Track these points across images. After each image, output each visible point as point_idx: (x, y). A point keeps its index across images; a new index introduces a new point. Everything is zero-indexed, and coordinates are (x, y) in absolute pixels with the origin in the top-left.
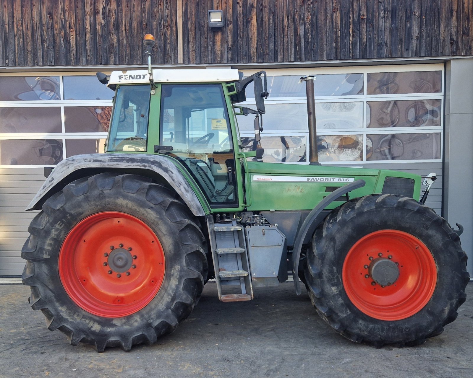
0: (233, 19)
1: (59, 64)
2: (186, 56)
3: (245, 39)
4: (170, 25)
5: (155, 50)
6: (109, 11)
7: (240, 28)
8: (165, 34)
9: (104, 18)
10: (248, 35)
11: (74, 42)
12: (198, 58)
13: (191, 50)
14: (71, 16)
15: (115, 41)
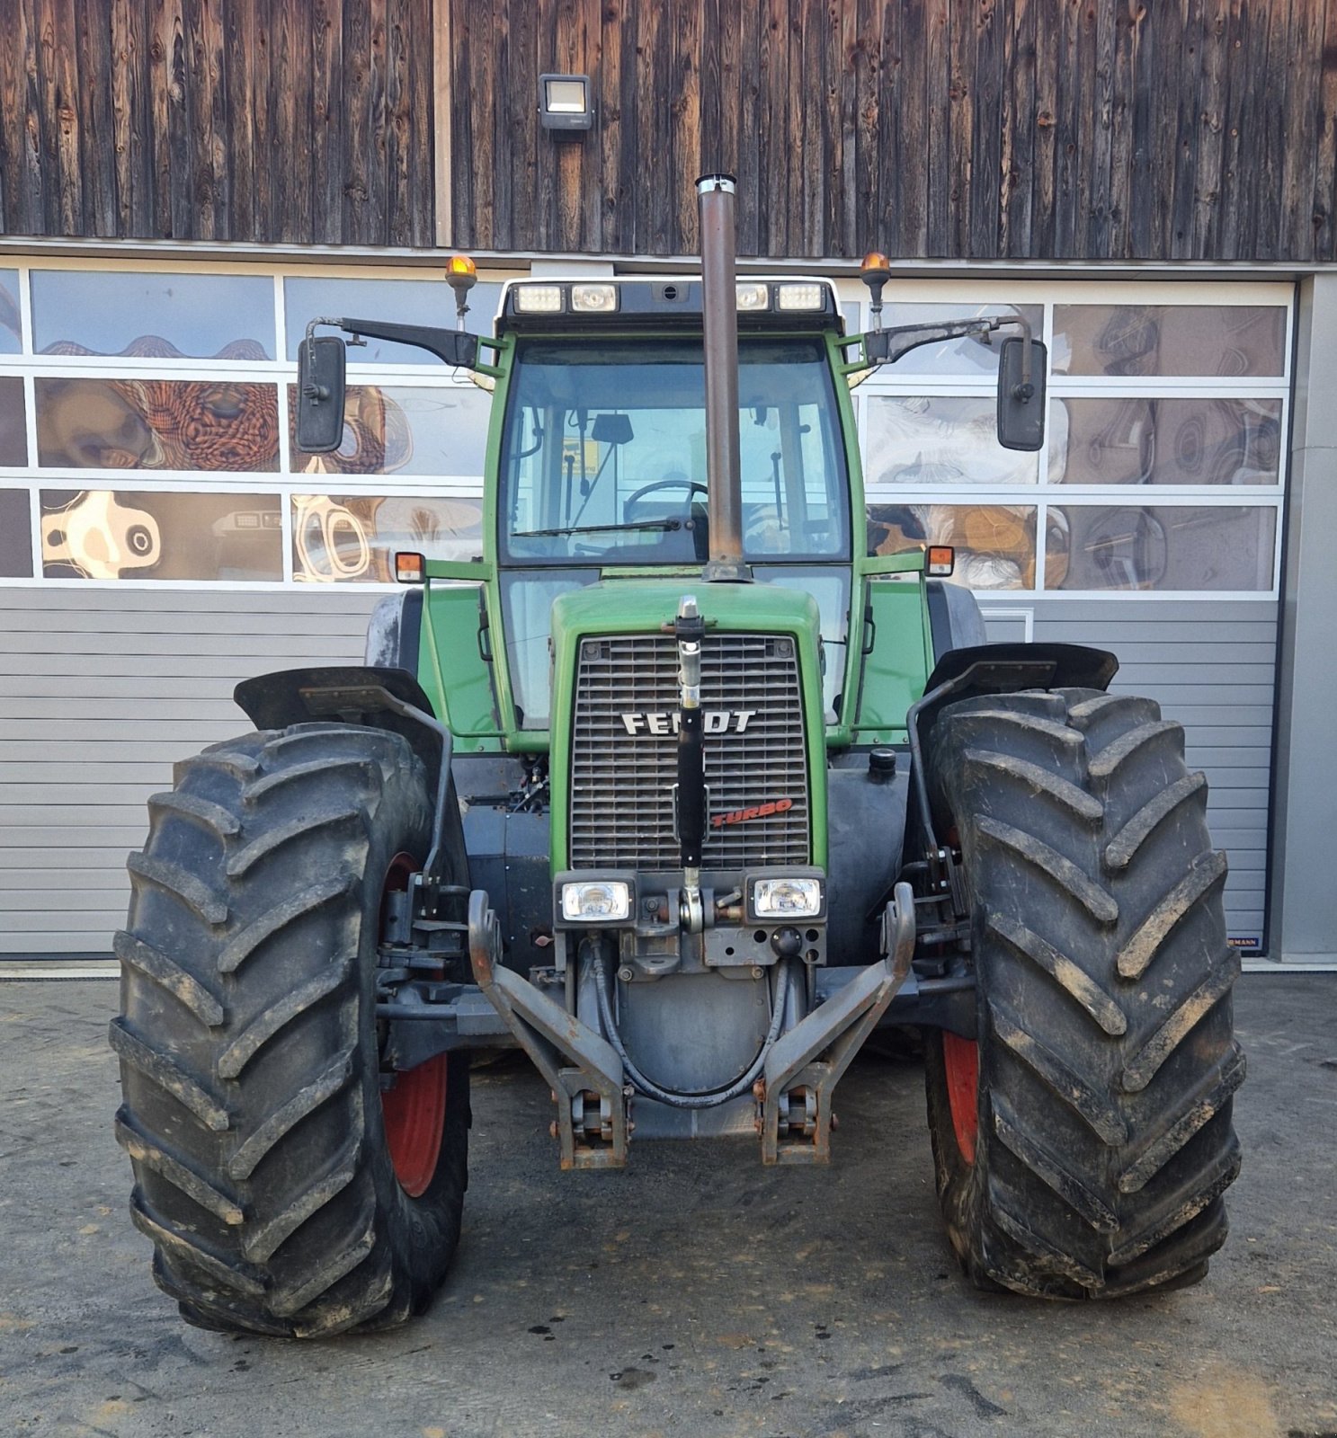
0: (622, 104)
1: (21, 230)
2: (462, 220)
3: (662, 175)
4: (409, 114)
5: (357, 194)
6: (199, 52)
7: (645, 134)
8: (392, 143)
9: (178, 78)
10: (672, 162)
11: (75, 157)
12: (504, 232)
13: (479, 202)
14: (62, 65)
15: (219, 158)
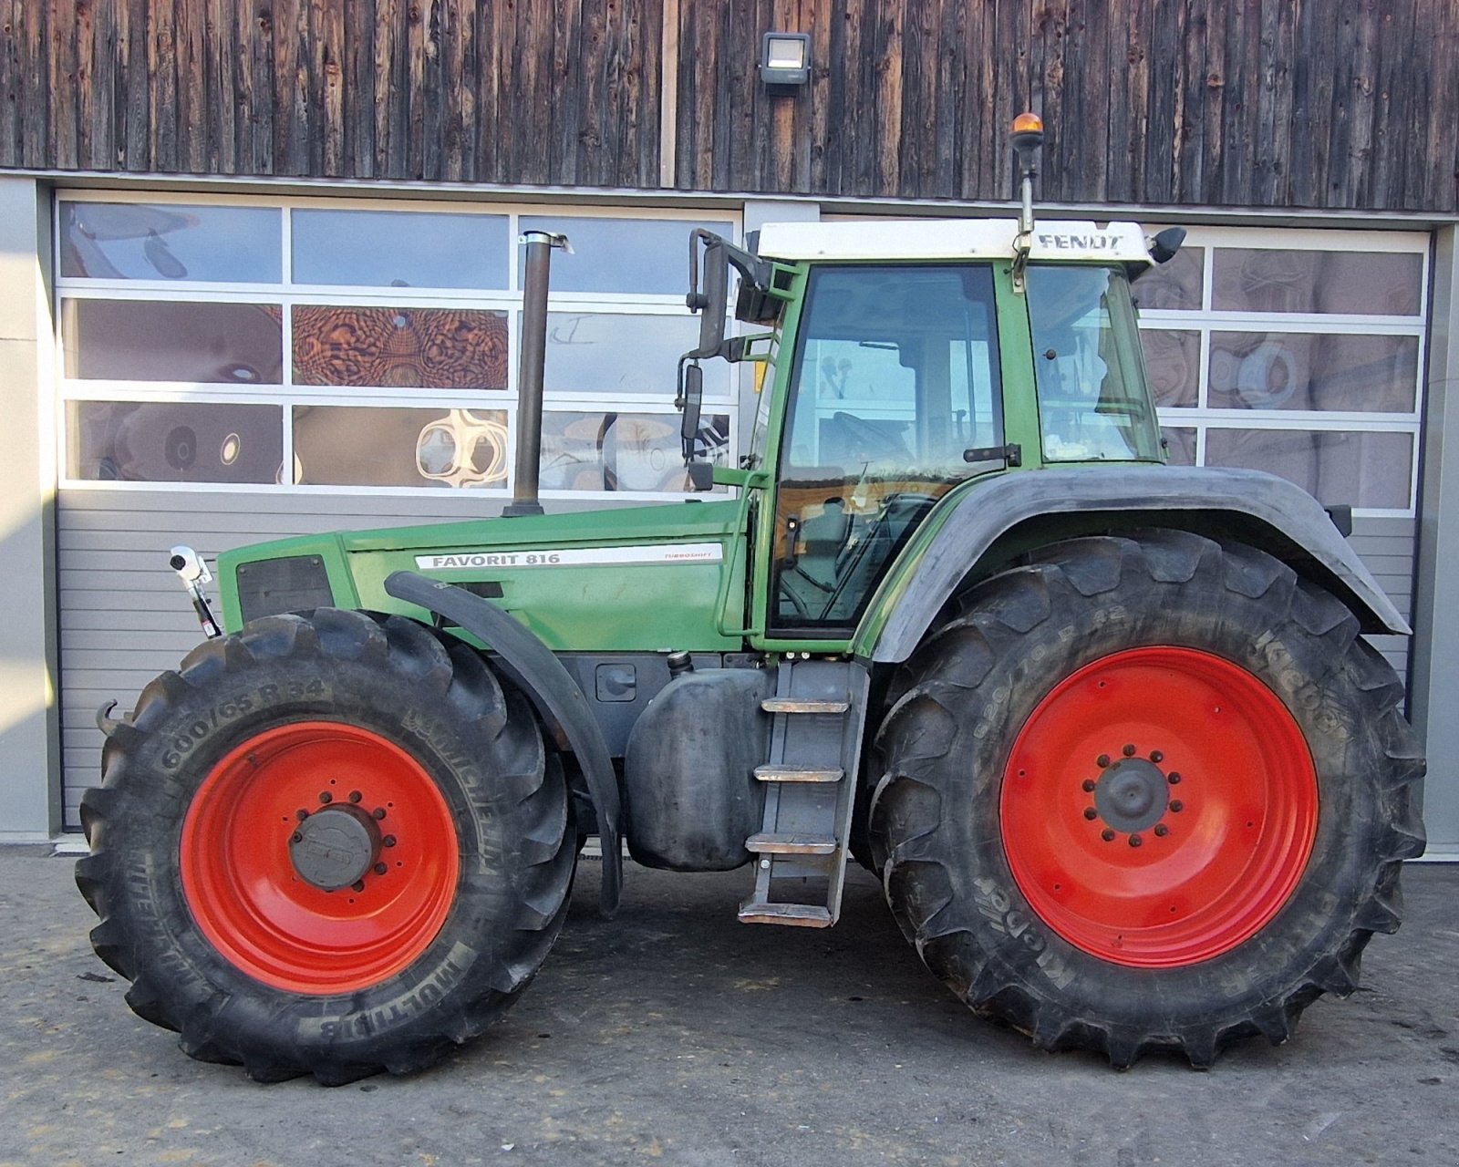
0: (830, 64)
1: (288, 171)
2: (685, 165)
3: (866, 126)
4: (640, 70)
5: (590, 141)
6: (452, 15)
7: (851, 89)
8: (623, 96)
9: (433, 38)
10: (876, 113)
11: (339, 107)
12: (722, 175)
13: (700, 148)
14: (330, 26)
15: (467, 108)
